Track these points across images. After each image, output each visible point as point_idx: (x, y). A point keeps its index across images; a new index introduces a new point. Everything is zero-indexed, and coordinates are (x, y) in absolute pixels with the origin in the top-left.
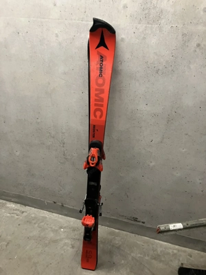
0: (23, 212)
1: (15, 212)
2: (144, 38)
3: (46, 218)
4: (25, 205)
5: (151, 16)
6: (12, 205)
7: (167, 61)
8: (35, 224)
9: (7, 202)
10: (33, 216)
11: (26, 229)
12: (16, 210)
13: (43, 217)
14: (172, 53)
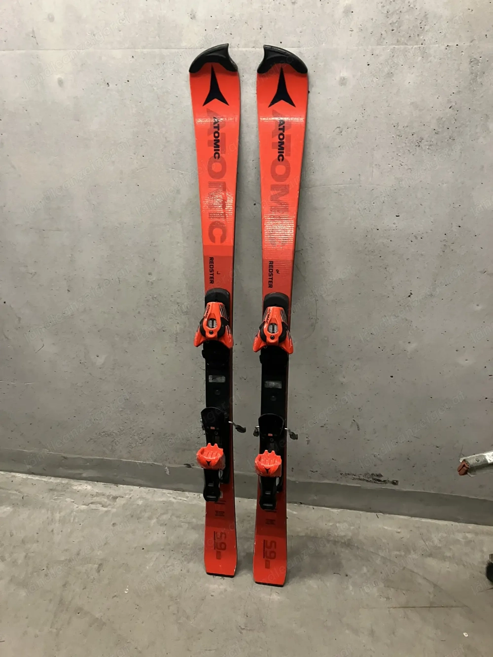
0: (115, 498)
1: (96, 499)
2: (390, 75)
3: (171, 503)
4: (116, 483)
5: (404, 27)
6: (86, 487)
7: (439, 119)
8: (150, 518)
9: (72, 482)
10: (140, 502)
11: (133, 532)
12: (98, 495)
13: (164, 502)
14: (449, 101)
